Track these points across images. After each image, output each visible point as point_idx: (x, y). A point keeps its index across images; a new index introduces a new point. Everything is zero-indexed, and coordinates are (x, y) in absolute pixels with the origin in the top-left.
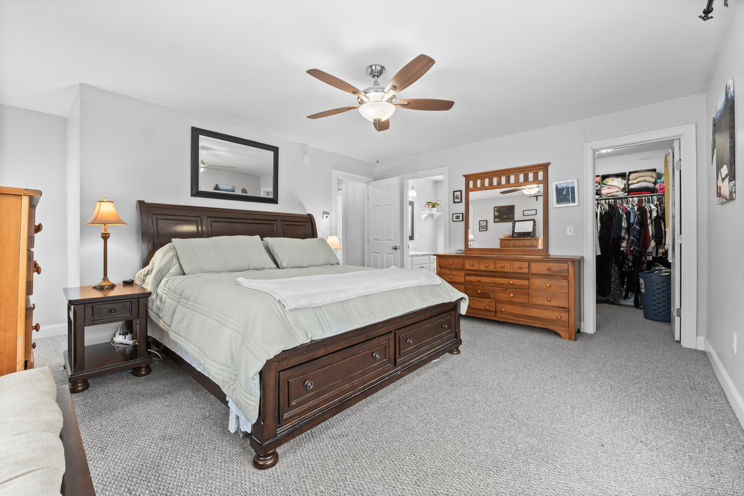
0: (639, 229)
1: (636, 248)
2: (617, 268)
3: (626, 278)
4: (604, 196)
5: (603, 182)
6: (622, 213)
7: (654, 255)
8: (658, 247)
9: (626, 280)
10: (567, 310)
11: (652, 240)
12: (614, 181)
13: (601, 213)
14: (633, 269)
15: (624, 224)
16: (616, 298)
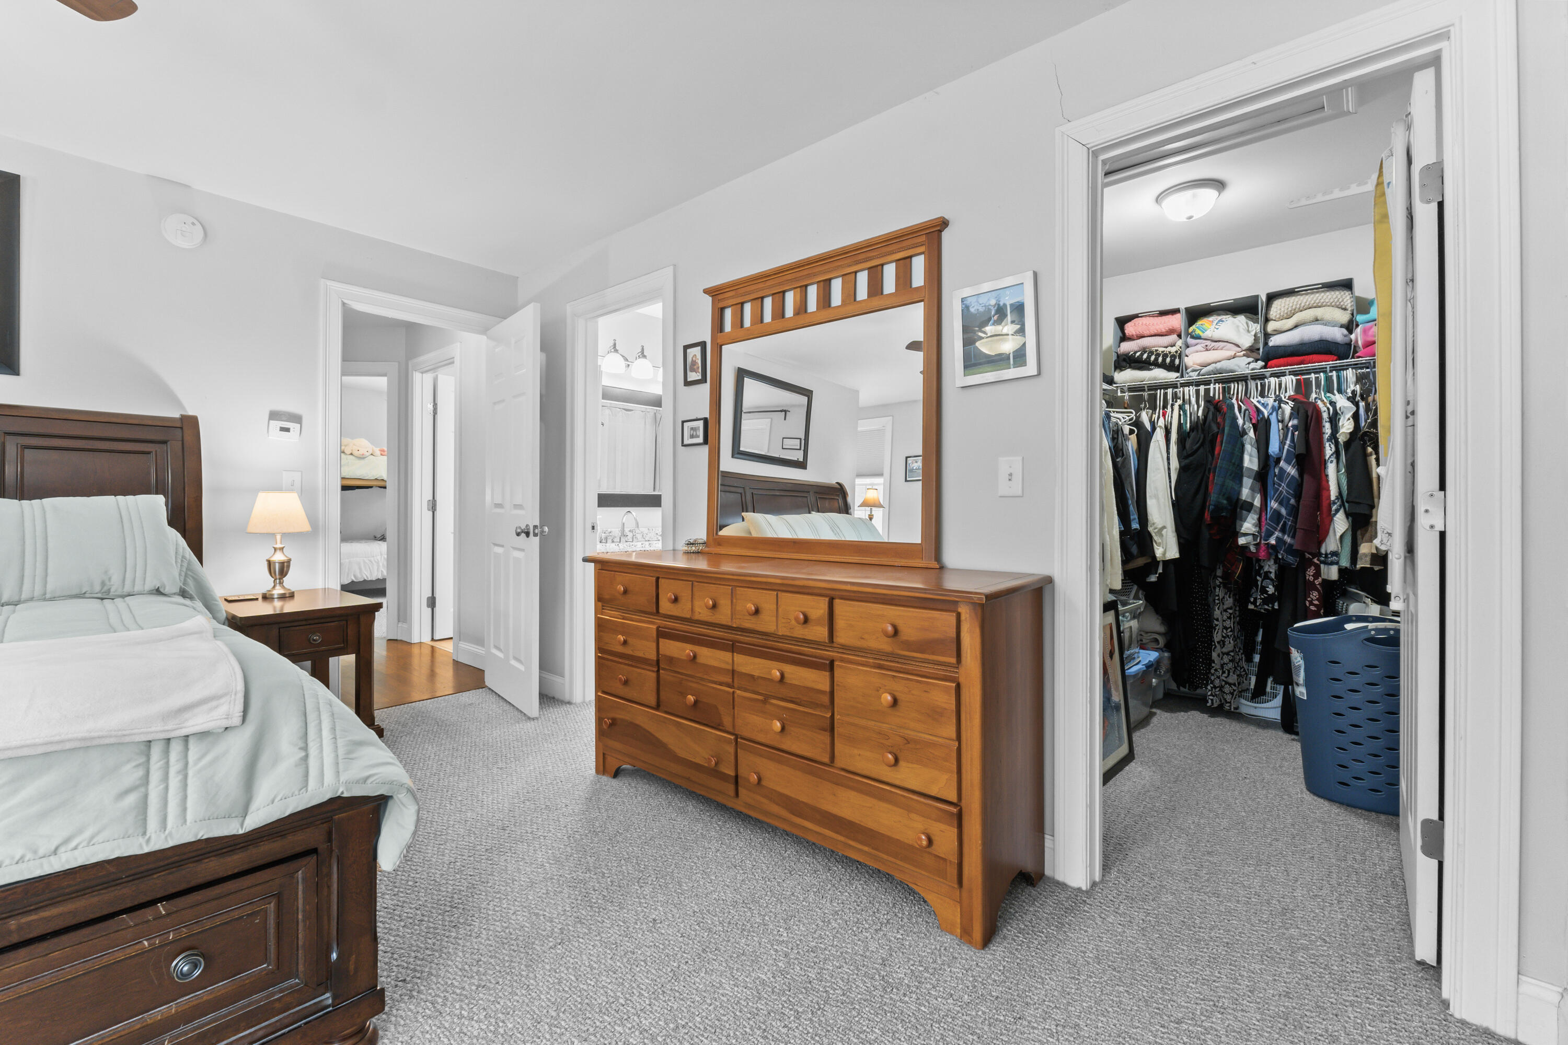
0: (1297, 476)
1: (1287, 539)
2: (1229, 602)
3: (1261, 631)
4: (1191, 374)
5: (1191, 329)
6: (1244, 424)
7: (1345, 562)
8: (1359, 537)
9: (1259, 638)
10: (952, 814)
11: (1337, 511)
12: (1222, 325)
13: (1180, 425)
14: (1276, 607)
15: (1250, 460)
16: (1228, 698)
